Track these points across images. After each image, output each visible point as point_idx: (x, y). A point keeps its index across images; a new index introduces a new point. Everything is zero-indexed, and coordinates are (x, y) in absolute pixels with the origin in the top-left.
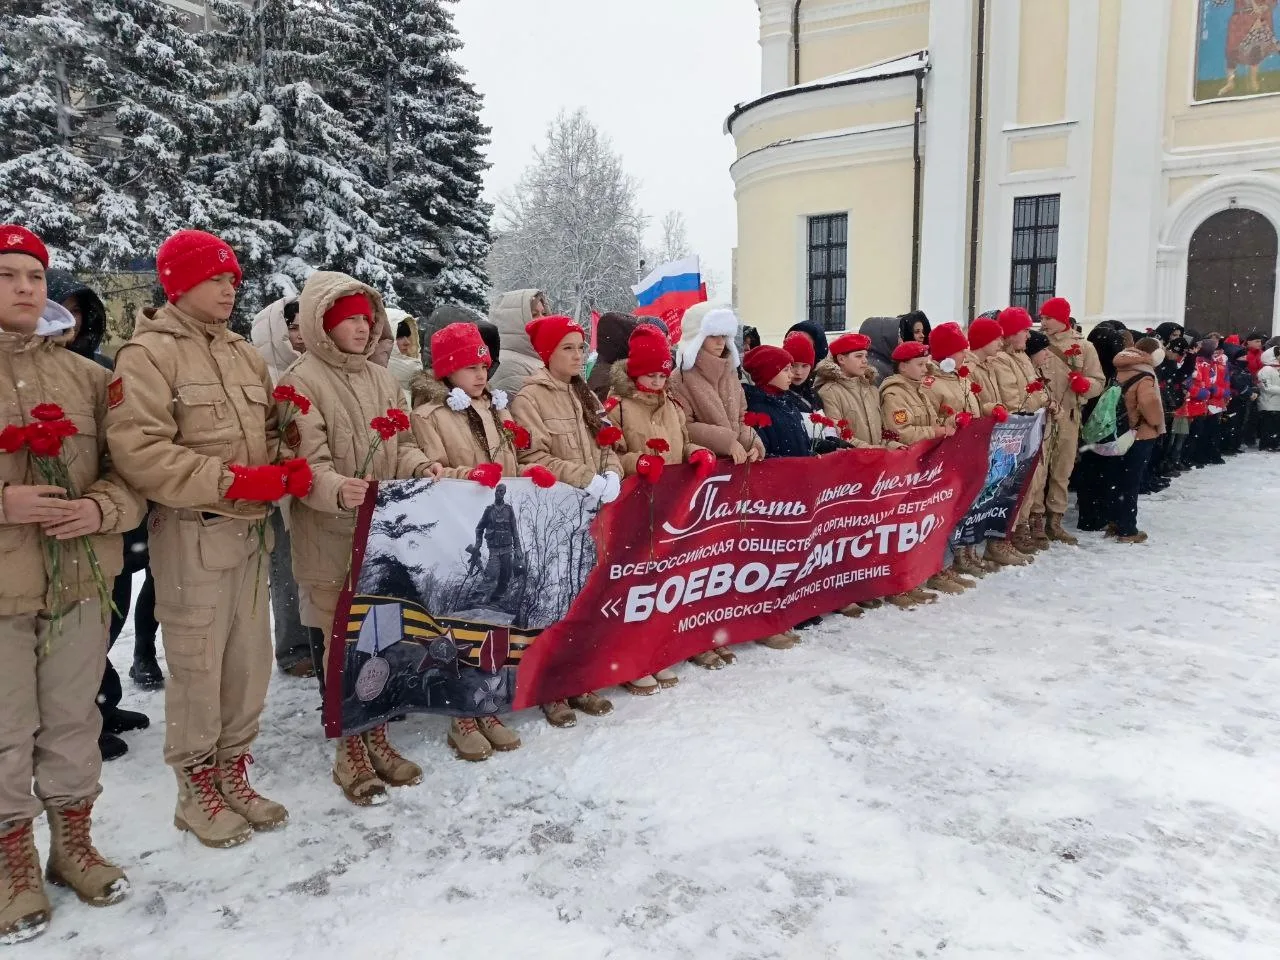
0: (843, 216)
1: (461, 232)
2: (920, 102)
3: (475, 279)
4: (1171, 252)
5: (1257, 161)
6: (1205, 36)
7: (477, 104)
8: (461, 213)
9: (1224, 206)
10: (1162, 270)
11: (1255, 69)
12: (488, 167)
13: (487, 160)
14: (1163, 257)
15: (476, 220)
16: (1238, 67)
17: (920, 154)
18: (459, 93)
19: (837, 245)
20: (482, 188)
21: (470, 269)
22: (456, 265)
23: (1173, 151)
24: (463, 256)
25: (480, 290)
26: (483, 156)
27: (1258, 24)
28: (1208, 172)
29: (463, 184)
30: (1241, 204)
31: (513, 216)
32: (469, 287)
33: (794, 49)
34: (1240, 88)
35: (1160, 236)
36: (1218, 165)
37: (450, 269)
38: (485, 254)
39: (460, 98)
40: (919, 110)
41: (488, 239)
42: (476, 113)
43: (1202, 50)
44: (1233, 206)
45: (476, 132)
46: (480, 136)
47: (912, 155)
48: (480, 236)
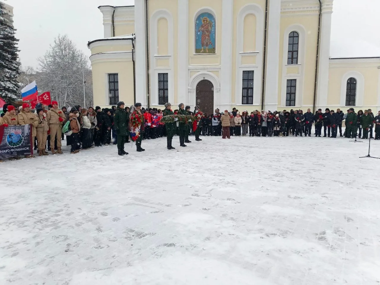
0: (117, 74)
1: (7, 70)
2: (134, 47)
3: (12, 85)
4: (191, 89)
5: (207, 69)
6: (197, 38)
7: (12, 32)
8: (7, 65)
9: (202, 79)
10: (189, 93)
11: (207, 48)
12: (19, 51)
13: (18, 49)
14: (189, 90)
15: (13, 67)
16: (204, 47)
17: (134, 60)
18: (6, 28)
19: (116, 82)
20: (18, 57)
21: (10, 82)
22: (5, 80)
23: (191, 65)
24: (7, 77)
25: (13, 88)
26: (17, 48)
27: (207, 37)
28: (198, 71)
29: (8, 56)
30: (206, 79)
31: (43, 65)
32: (9, 87)
33: (113, 28)
34: (205, 52)
35: (189, 85)
36: (201, 69)
37: (2, 81)
38: (16, 77)
39: (6, 30)
40: (133, 49)
41: (18, 73)
42: (13, 35)
43: (197, 41)
44: (204, 79)
45: (14, 40)
46: (15, 42)
47: (132, 60)
48: (15, 72)
